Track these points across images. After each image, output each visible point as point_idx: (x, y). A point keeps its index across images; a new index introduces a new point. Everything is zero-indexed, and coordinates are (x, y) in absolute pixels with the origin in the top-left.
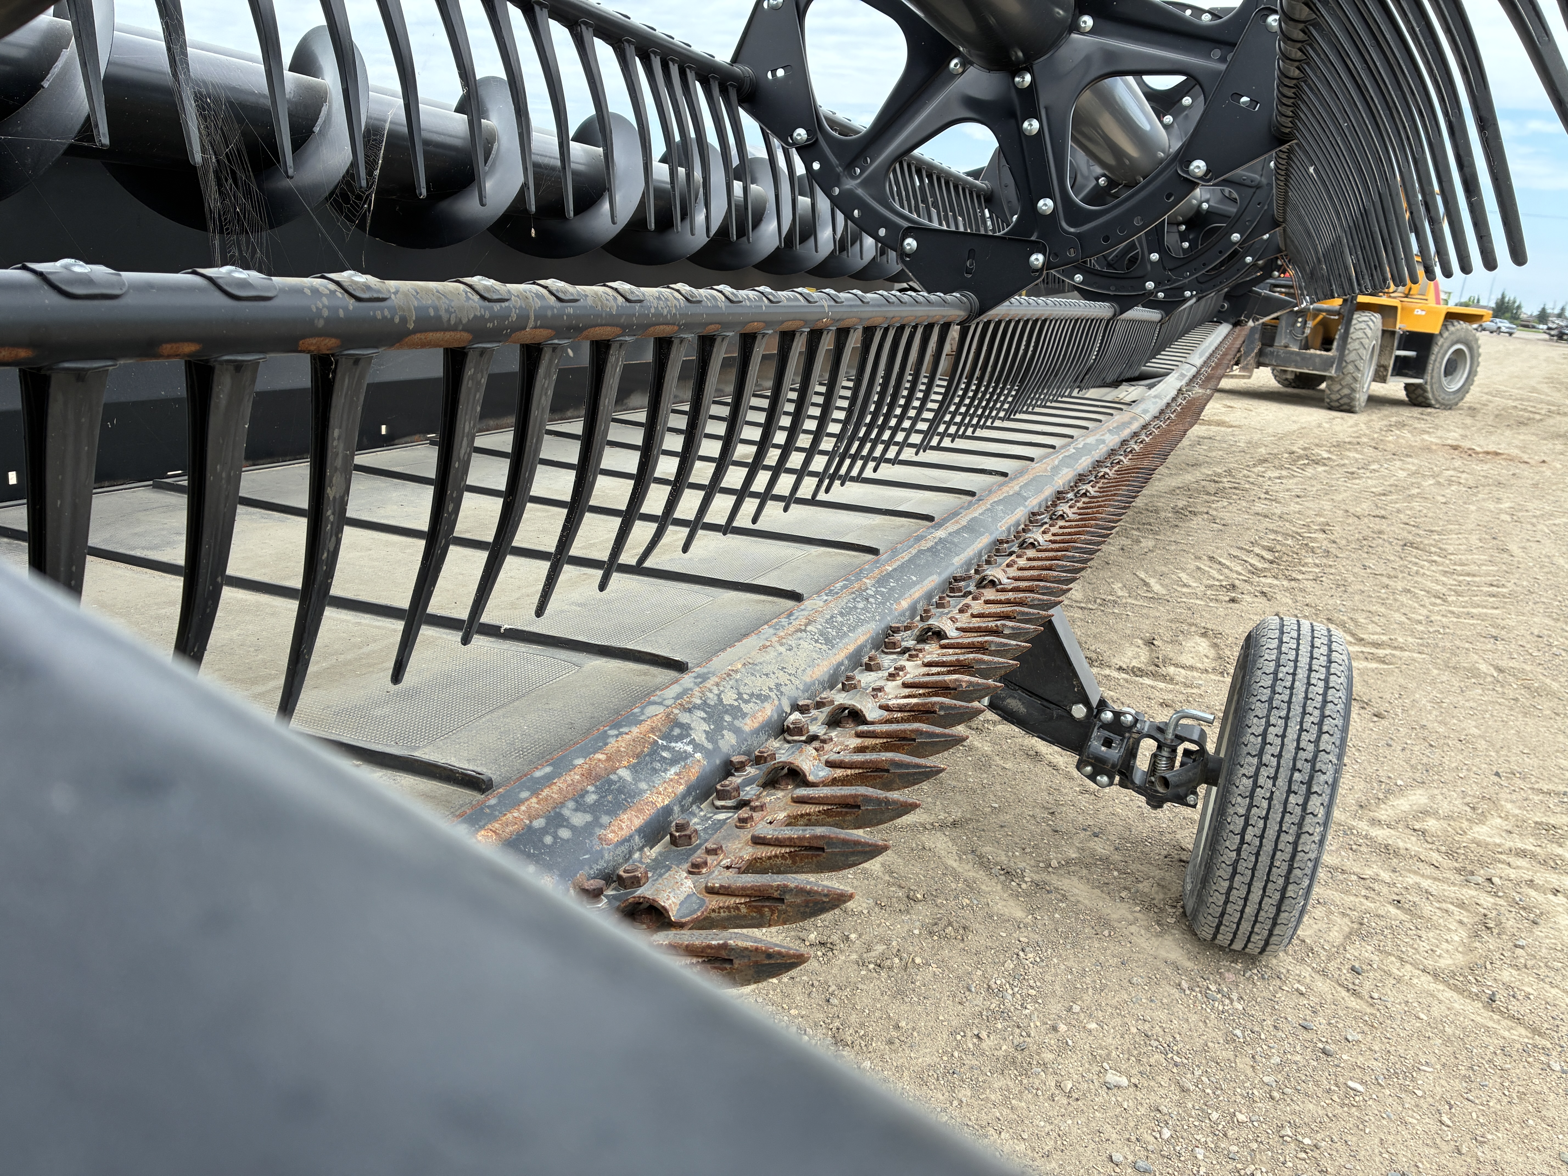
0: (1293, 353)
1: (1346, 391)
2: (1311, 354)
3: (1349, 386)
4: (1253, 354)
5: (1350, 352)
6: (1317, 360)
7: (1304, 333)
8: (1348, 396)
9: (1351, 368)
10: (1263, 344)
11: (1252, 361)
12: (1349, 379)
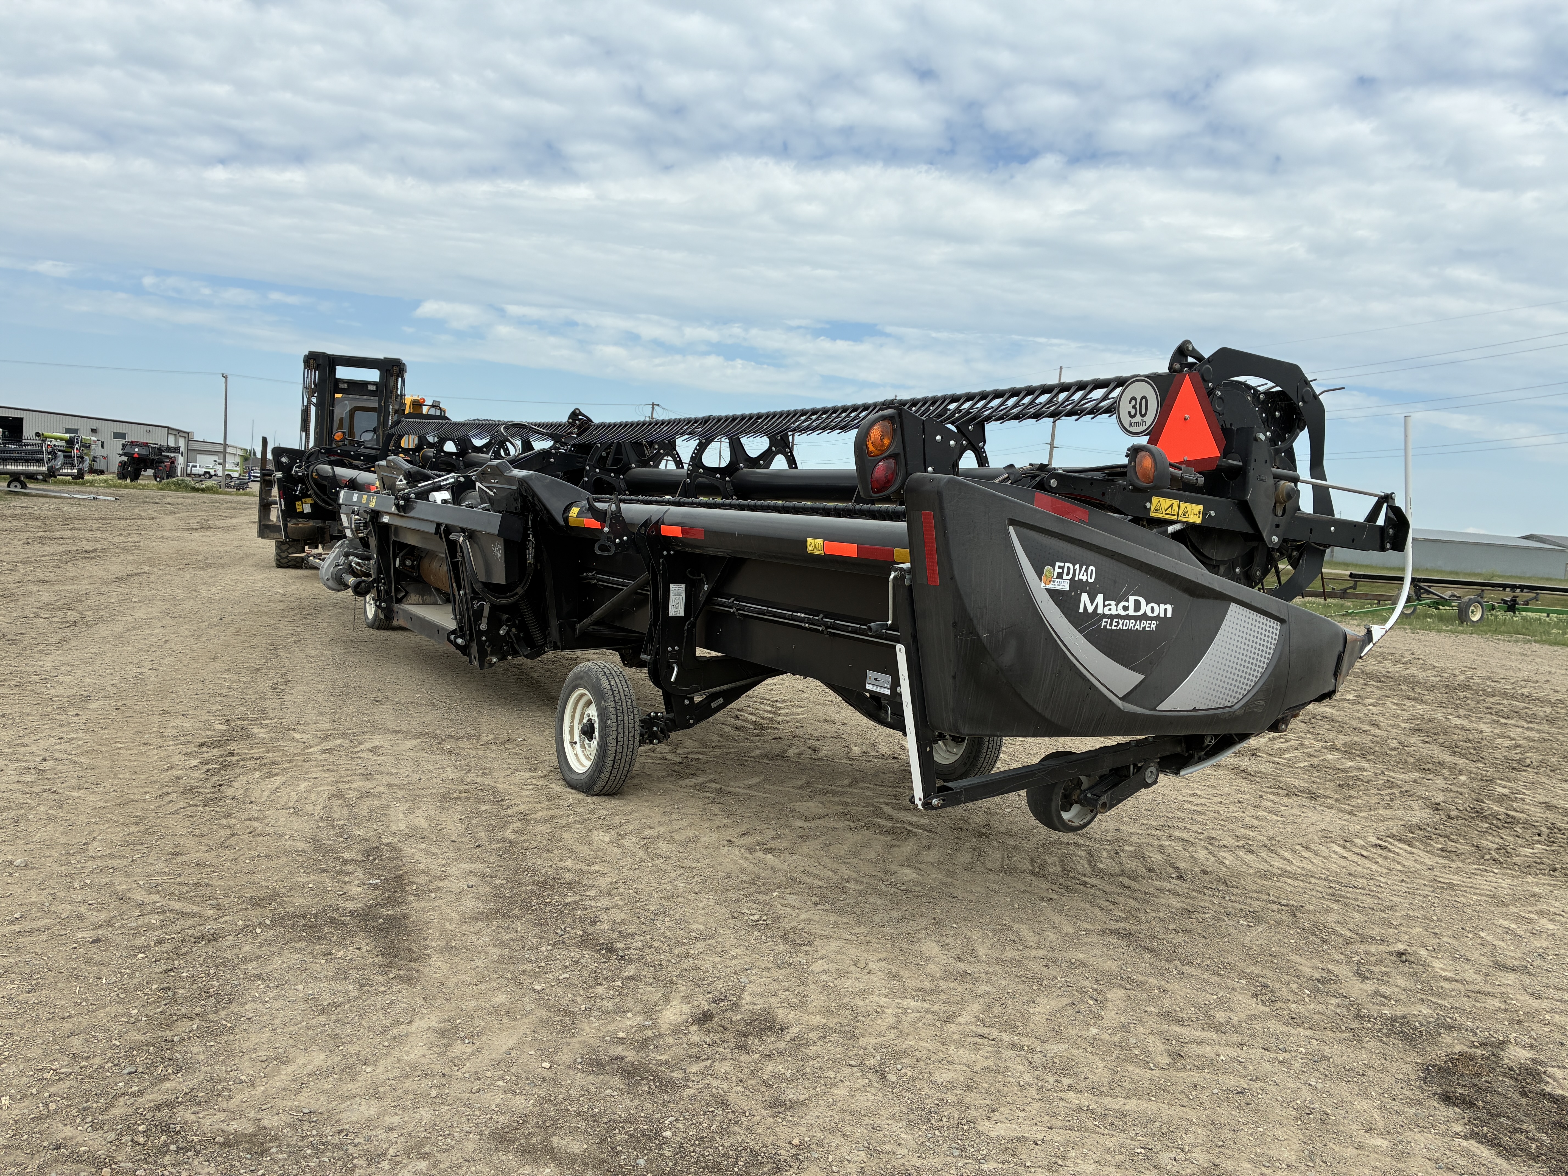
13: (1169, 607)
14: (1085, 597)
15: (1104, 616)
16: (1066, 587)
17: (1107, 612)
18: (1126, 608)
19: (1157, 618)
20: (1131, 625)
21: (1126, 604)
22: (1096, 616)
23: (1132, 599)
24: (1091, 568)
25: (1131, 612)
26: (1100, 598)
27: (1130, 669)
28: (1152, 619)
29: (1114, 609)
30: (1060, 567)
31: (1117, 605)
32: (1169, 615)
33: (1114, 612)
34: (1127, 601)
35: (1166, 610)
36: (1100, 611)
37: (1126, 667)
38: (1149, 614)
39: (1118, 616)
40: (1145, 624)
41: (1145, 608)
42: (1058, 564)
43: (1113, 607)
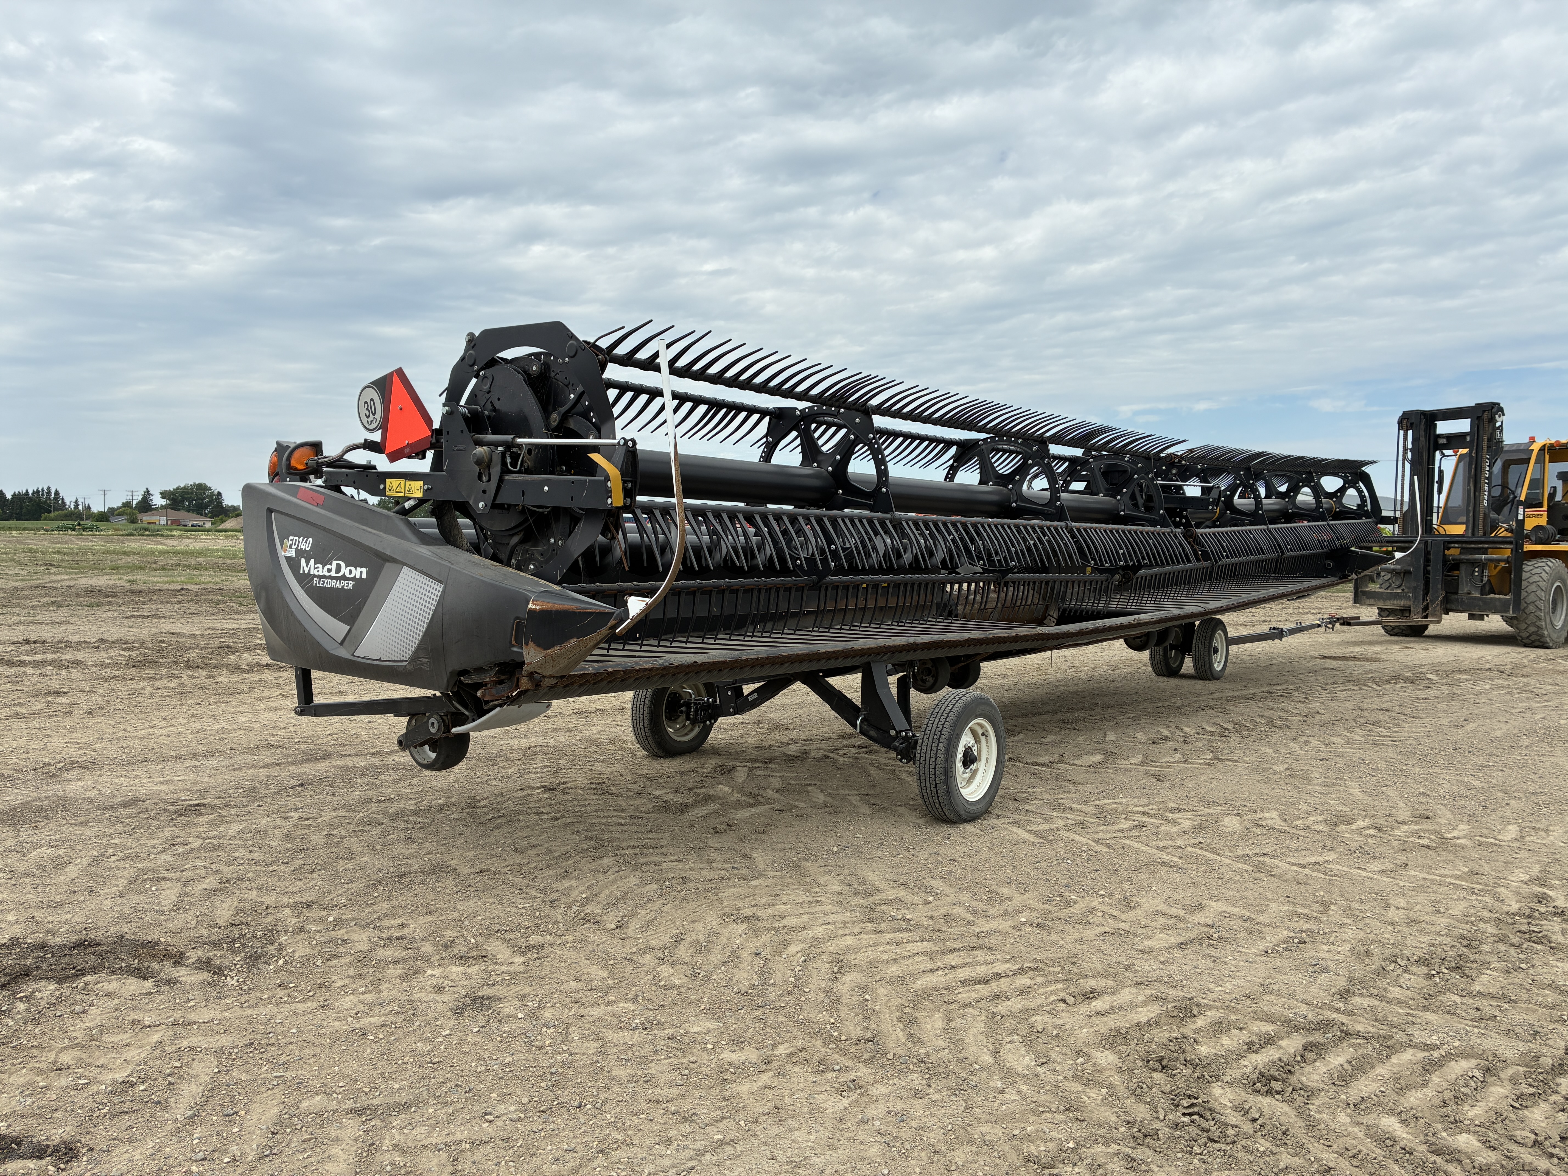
0: (1476, 598)
1: (1532, 629)
2: (1491, 599)
3: (1534, 624)
4: (1438, 601)
5: (1529, 594)
6: (1497, 603)
7: (1482, 581)
8: (1536, 633)
9: (1532, 608)
10: (1447, 593)
11: (1438, 608)
12: (1532, 618)
13: (364, 570)
14: (303, 561)
15: (315, 576)
16: (294, 555)
17: (316, 573)
18: (329, 570)
19: (354, 579)
20: (333, 584)
21: (329, 567)
22: (309, 577)
23: (335, 563)
24: (311, 540)
25: (333, 573)
26: (312, 561)
27: (338, 619)
28: (349, 579)
29: (322, 571)
30: (292, 540)
31: (323, 568)
32: (364, 576)
33: (321, 573)
34: (331, 564)
35: (361, 572)
36: (312, 573)
37: (335, 617)
38: (348, 575)
39: (324, 577)
40: (344, 583)
41: (345, 570)
42: (291, 538)
43: (320, 569)
